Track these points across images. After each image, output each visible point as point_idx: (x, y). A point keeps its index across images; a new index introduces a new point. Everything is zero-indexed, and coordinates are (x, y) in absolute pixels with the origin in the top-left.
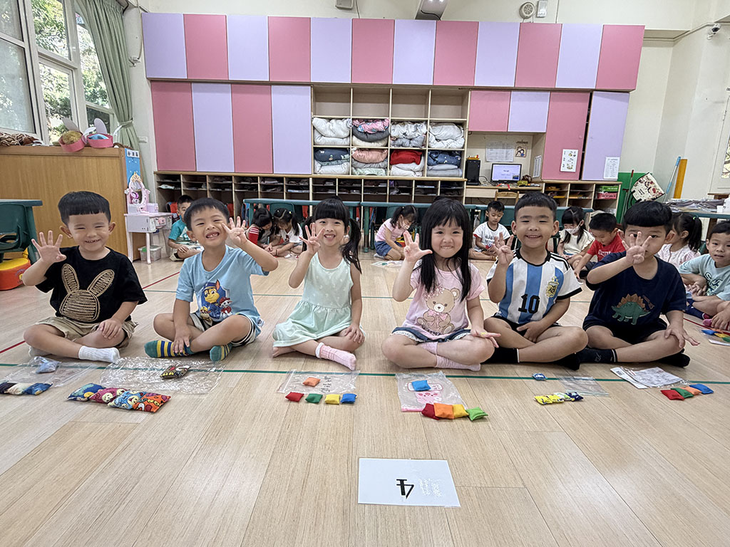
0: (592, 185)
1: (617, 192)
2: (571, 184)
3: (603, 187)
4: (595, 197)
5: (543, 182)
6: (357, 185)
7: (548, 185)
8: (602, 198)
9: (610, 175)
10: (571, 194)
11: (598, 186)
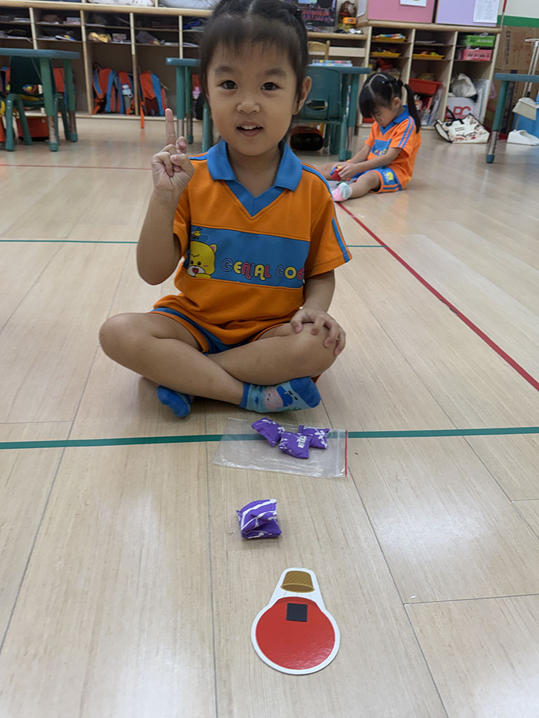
0: (451, 33)
1: (492, 48)
2: (419, 32)
3: (469, 37)
4: (456, 57)
5: (367, 25)
6: (23, 21)
7: (377, 30)
8: (468, 58)
9: (484, 15)
10: (418, 49)
11: (462, 35)
